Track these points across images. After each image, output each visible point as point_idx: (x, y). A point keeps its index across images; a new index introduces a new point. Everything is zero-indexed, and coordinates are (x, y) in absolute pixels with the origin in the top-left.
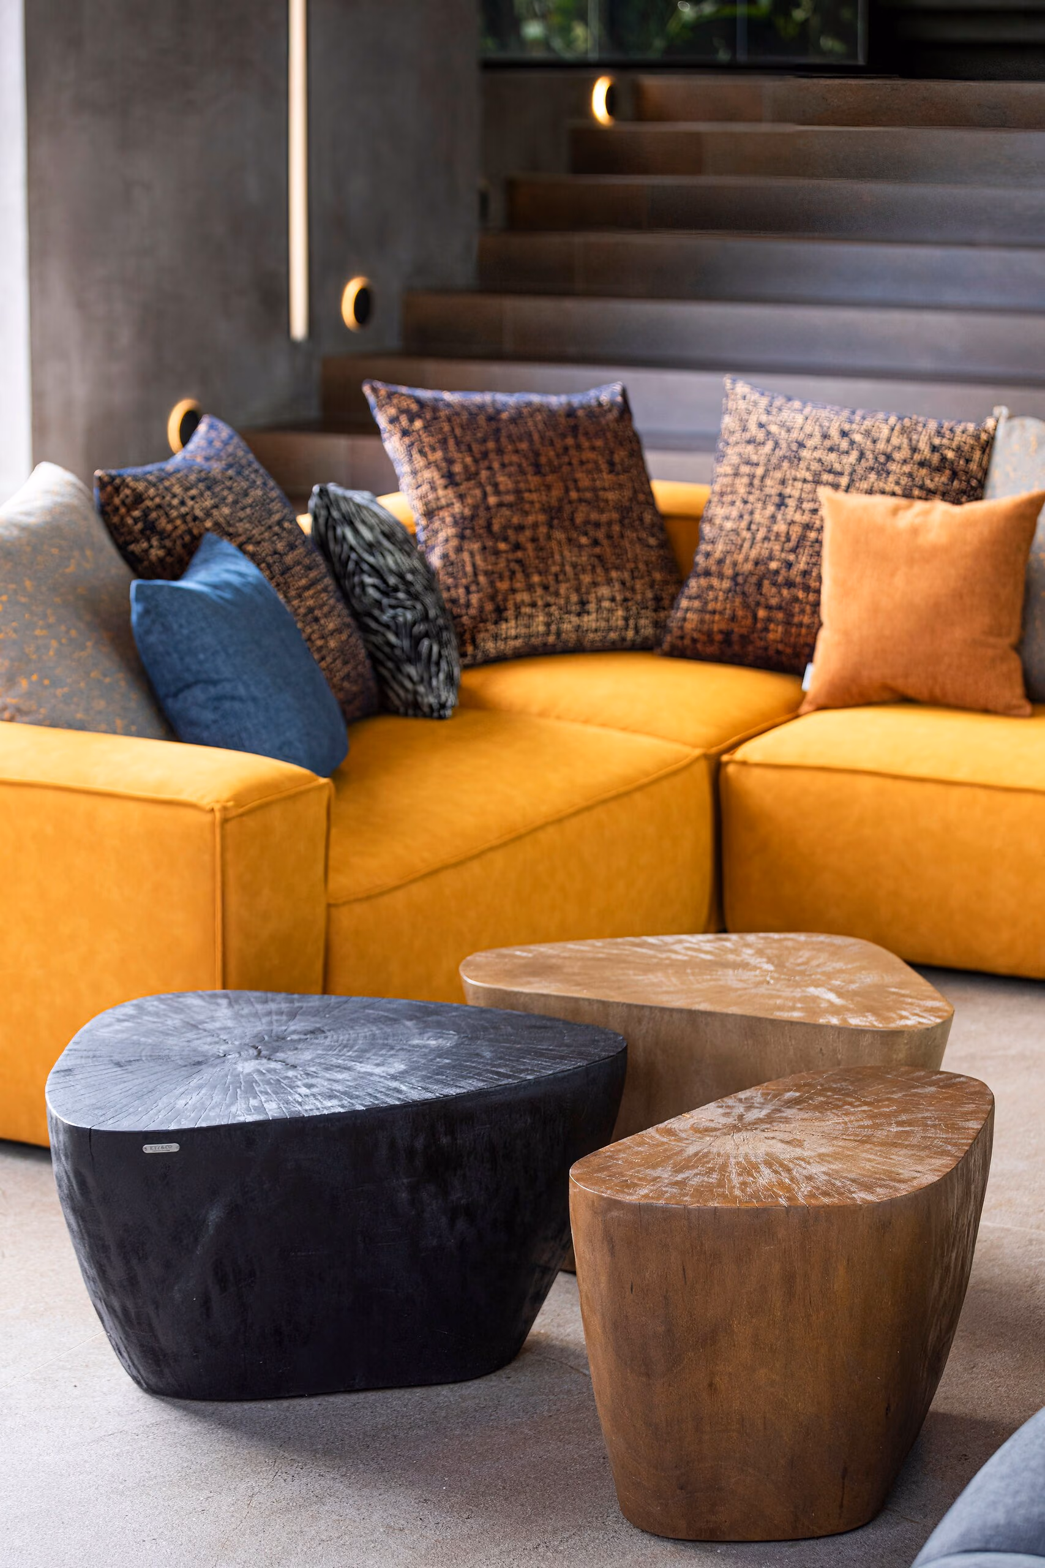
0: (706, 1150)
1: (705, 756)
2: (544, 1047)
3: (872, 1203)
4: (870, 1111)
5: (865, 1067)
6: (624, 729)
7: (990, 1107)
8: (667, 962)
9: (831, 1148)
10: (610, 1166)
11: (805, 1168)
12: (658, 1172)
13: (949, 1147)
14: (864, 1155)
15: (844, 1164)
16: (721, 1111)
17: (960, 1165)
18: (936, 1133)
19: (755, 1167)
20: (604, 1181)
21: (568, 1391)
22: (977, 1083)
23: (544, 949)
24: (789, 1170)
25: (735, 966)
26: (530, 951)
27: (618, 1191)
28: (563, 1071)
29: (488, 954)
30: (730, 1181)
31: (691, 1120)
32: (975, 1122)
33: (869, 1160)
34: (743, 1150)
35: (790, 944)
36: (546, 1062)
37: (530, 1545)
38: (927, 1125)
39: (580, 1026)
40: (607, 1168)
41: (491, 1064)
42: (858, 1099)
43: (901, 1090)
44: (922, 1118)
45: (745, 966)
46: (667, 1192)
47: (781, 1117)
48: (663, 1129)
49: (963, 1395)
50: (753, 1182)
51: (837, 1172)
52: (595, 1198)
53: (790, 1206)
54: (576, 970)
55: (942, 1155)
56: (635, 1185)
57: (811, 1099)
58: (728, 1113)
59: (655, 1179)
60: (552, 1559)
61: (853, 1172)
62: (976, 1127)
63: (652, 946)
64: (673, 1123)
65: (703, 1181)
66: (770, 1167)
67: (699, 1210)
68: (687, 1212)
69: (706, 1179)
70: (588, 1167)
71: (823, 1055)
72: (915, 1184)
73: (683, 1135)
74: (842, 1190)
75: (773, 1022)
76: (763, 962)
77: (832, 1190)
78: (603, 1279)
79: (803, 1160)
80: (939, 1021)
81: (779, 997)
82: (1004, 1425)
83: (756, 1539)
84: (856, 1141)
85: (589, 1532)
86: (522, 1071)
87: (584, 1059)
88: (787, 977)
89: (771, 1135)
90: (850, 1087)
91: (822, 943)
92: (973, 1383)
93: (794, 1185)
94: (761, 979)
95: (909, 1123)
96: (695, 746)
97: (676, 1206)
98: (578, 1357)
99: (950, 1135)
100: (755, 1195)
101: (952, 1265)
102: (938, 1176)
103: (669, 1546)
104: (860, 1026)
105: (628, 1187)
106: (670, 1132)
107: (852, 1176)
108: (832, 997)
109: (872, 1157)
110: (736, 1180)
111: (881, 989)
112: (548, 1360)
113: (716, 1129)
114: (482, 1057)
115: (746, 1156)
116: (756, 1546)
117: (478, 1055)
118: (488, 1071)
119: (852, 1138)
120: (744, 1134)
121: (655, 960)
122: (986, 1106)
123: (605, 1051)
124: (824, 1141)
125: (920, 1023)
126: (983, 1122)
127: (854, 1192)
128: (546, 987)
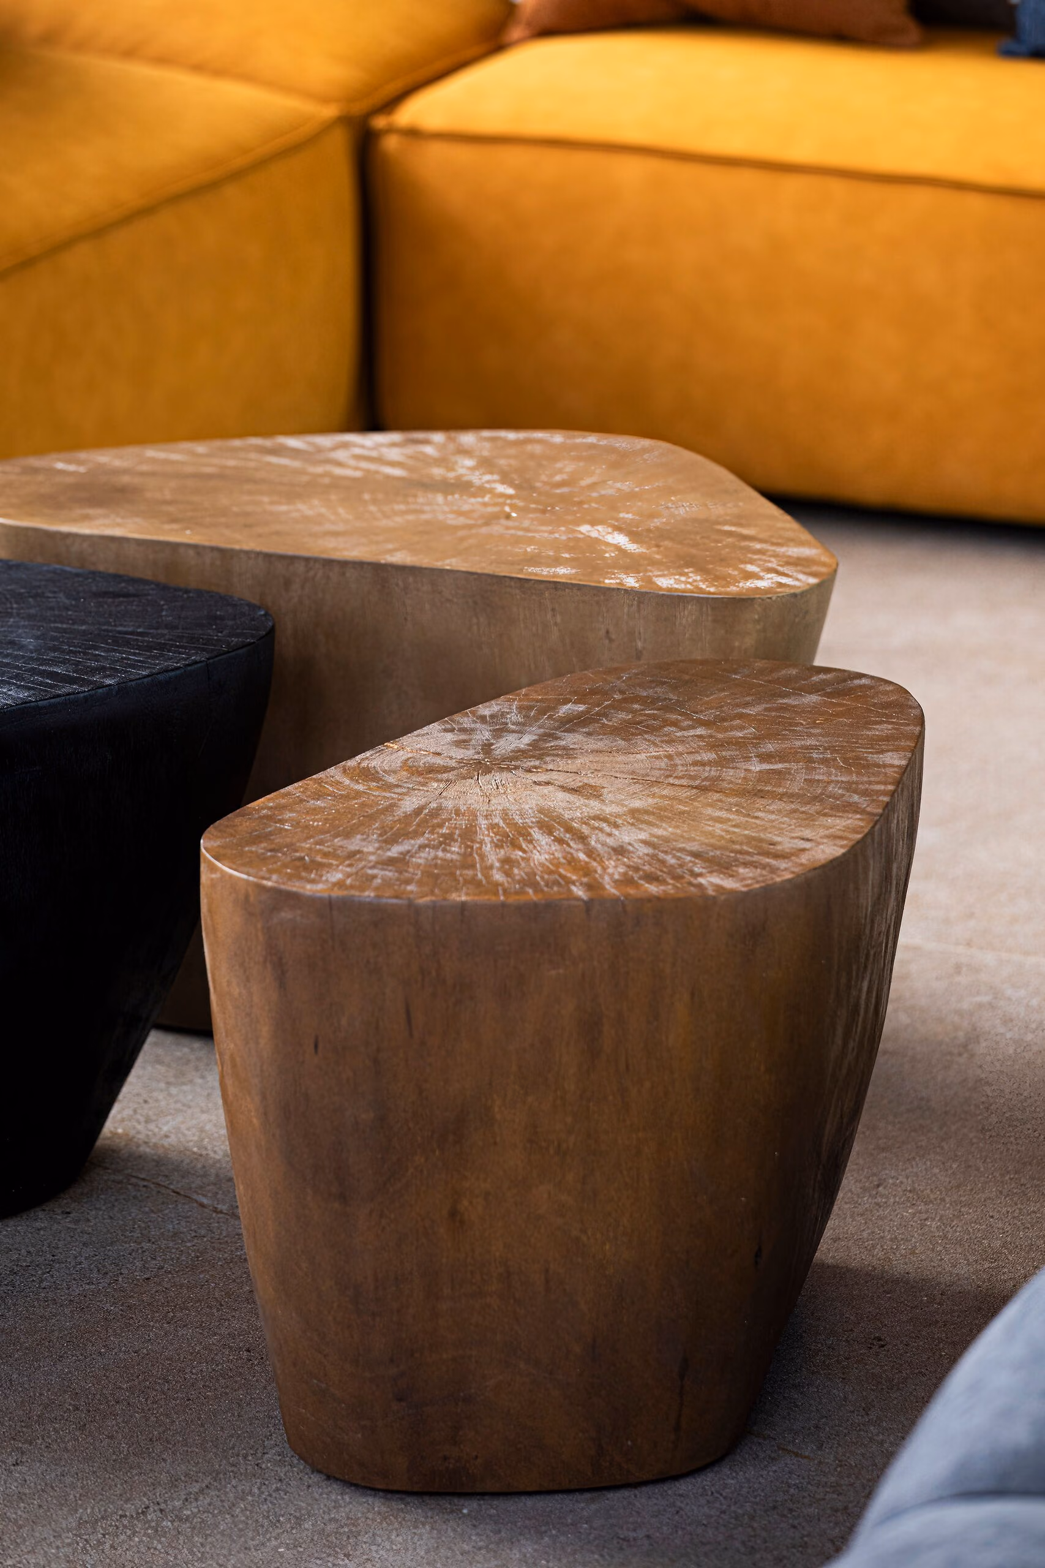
0: (434, 805)
1: (344, 120)
2: (130, 629)
3: (732, 892)
4: (711, 736)
5: (693, 662)
6: (198, 68)
7: (918, 728)
8: (327, 480)
9: (650, 800)
10: (271, 834)
11: (610, 835)
12: (355, 843)
13: (856, 798)
14: (709, 811)
15: (677, 827)
16: (450, 737)
17: (877, 827)
18: (830, 775)
19: (524, 832)
20: (263, 859)
21: (175, 1234)
22: (891, 688)
23: (107, 458)
24: (583, 839)
25: (449, 487)
26: (80, 463)
27: (290, 877)
28: (167, 671)
29: (8, 468)
30: (482, 857)
31: (401, 753)
32: (895, 755)
33: (719, 820)
34: (499, 803)
35: (538, 449)
36: (134, 654)
37: (130, 1509)
38: (811, 760)
39: (187, 591)
40: (266, 837)
41: (37, 659)
42: (688, 716)
43: (759, 700)
44: (802, 747)
45: (463, 487)
46: (374, 877)
47: (558, 748)
48: (354, 769)
49: (865, 1234)
50: (523, 859)
51: (666, 840)
52: (250, 890)
53: (591, 900)
54: (168, 496)
55: (844, 811)
56: (321, 865)
57: (606, 715)
58: (464, 741)
59: (352, 855)
60: (174, 1533)
61: (694, 840)
62: (897, 762)
63: (295, 453)
64: (372, 759)
65: (436, 858)
66: (550, 833)
67: (434, 907)
68: (413, 911)
69: (440, 854)
70: (232, 835)
71: (611, 640)
72: (804, 861)
73: (392, 779)
74: (679, 871)
75: (523, 583)
76: (494, 481)
77: (661, 871)
78: (265, 1030)
79: (605, 820)
80: (813, 581)
81: (531, 541)
82: (943, 1286)
83: (529, 1489)
84: (693, 787)
85: (234, 1482)
86: (94, 671)
87: (203, 650)
88: (540, 507)
89: (543, 777)
90: (671, 696)
91: (592, 446)
92: (881, 1212)
93: (595, 864)
94: (496, 509)
95: (782, 757)
96: (325, 100)
97: (394, 901)
98: (185, 1174)
99: (854, 778)
100: (530, 881)
101: (862, 1002)
102: (842, 847)
103: (378, 1505)
104: (676, 590)
105: (307, 868)
106: (367, 774)
107: (694, 847)
108: (621, 539)
109: (723, 814)
110: (493, 857)
111: (707, 526)
112: (133, 1180)
113: (446, 769)
114: (21, 647)
115: (505, 814)
116: (529, 1502)
117: (12, 643)
118: (33, 671)
119: (684, 782)
120: (498, 777)
121: (305, 479)
122: (911, 727)
123: (237, 635)
124: (637, 788)
125: (780, 585)
126: (909, 755)
127: (700, 875)
128: (119, 525)
